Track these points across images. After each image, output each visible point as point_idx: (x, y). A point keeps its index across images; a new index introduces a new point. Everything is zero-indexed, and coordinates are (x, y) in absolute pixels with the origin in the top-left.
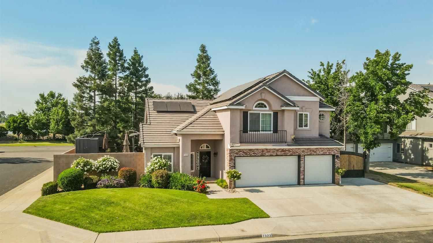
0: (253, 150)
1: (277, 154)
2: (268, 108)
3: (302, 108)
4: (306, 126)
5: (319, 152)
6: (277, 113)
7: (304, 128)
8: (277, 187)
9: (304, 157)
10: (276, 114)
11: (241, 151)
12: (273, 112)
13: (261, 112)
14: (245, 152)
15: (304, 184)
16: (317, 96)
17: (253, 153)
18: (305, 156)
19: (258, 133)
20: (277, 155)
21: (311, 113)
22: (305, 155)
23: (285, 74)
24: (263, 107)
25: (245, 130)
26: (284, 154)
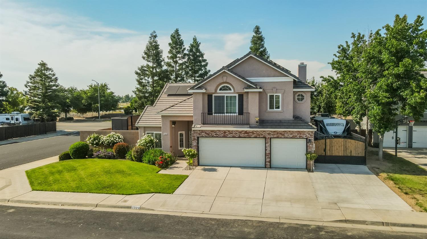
0: (215, 131)
1: (239, 135)
2: (232, 91)
3: (272, 89)
4: (278, 108)
5: (288, 135)
6: (243, 95)
7: (275, 110)
8: (239, 168)
9: (270, 139)
10: (241, 96)
11: (203, 132)
12: (238, 95)
13: (226, 95)
14: (207, 133)
15: (270, 167)
16: (288, 76)
17: (215, 134)
18: (272, 140)
19: (223, 115)
20: (240, 137)
21: (283, 94)
22: (271, 138)
23: (251, 56)
24: (227, 90)
25: (210, 112)
26: (247, 136)
